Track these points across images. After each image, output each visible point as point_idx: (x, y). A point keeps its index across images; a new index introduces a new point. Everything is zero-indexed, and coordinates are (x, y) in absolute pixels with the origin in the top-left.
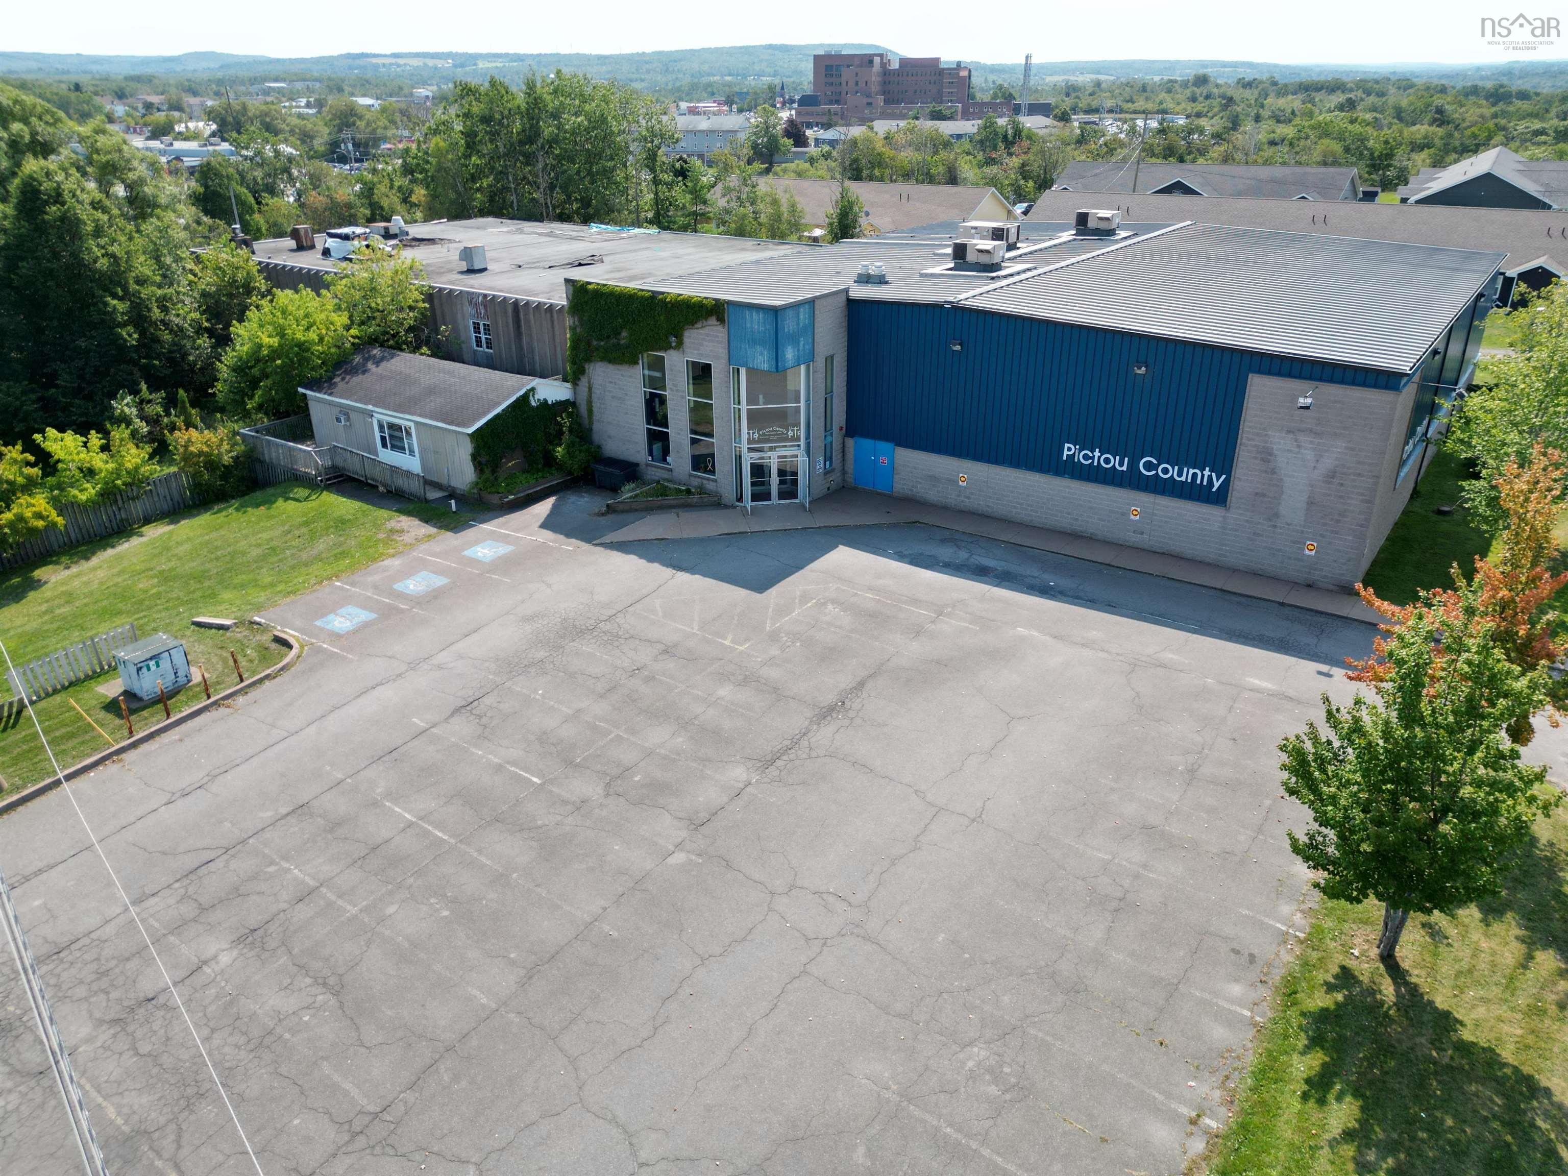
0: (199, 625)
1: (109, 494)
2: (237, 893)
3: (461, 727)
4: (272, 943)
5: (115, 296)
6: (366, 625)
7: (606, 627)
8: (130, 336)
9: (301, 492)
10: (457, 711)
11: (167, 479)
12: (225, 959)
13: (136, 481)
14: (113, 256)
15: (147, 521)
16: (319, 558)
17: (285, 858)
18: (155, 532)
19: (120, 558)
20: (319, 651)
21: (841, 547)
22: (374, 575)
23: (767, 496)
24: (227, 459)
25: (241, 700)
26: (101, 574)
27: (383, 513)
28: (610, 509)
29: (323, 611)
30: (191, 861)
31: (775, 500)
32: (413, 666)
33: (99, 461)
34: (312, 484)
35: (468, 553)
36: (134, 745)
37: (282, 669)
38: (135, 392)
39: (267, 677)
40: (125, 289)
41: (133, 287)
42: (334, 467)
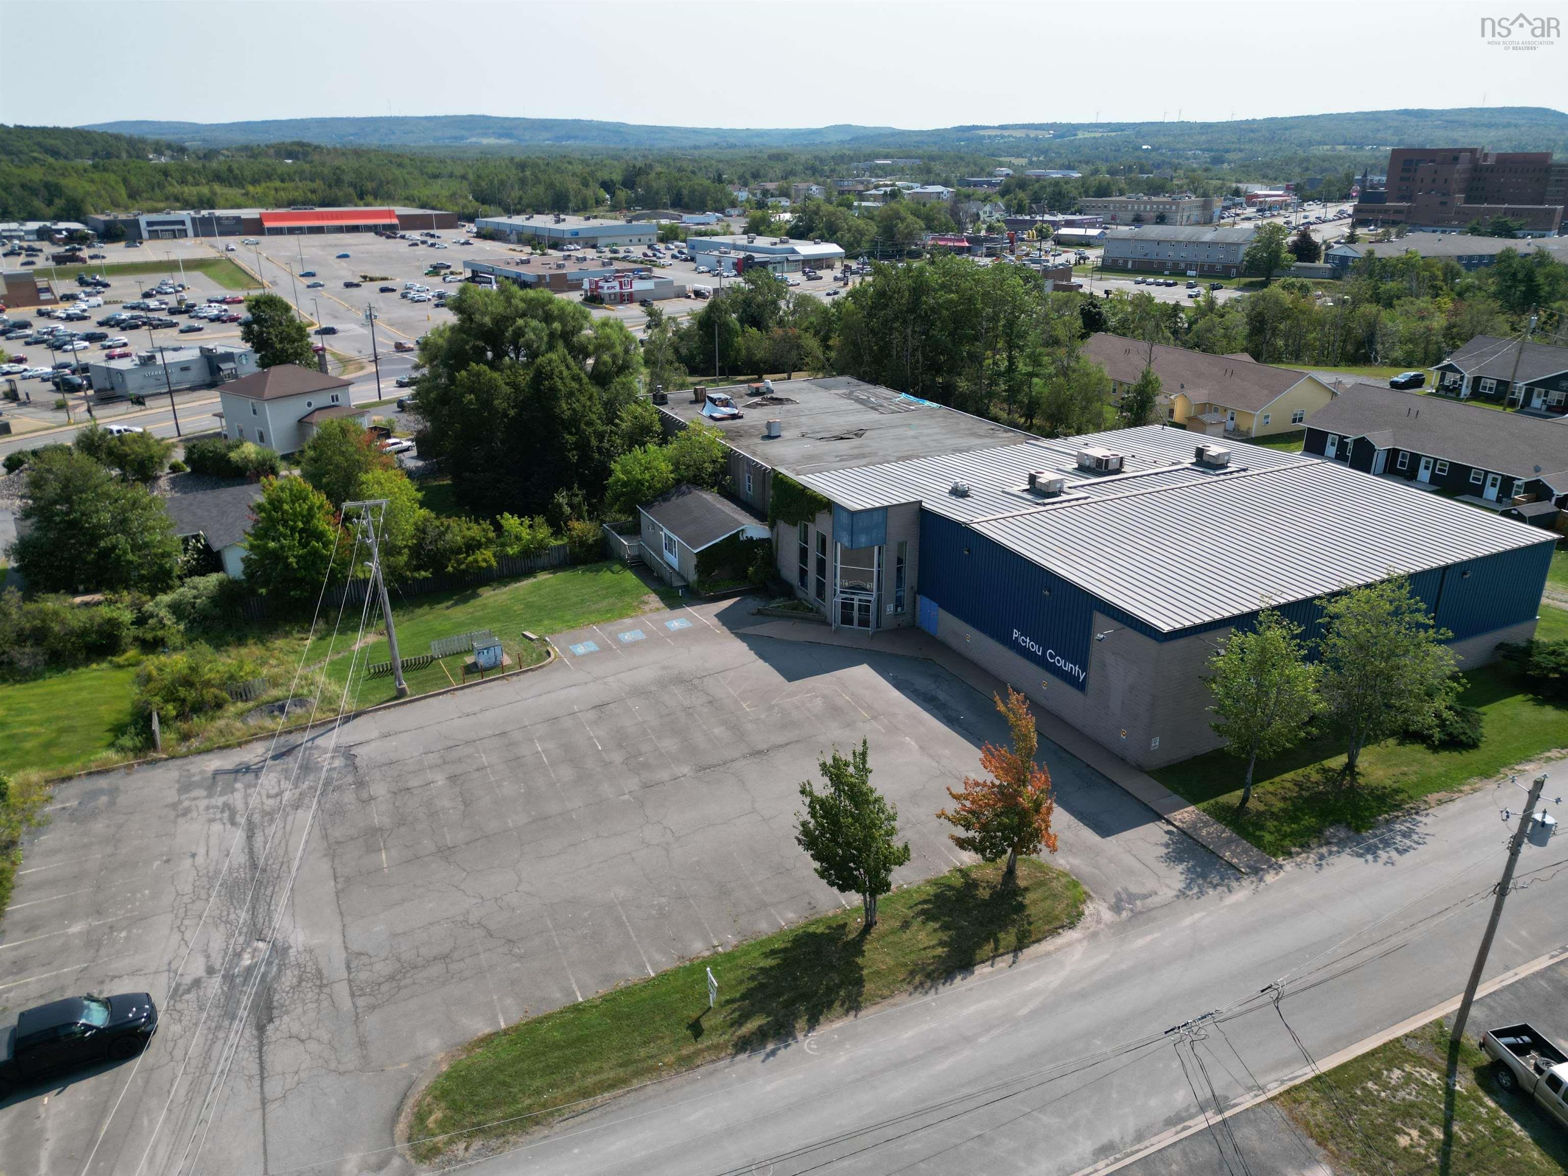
0: (524, 636)
1: (526, 553)
2: (460, 760)
3: (592, 715)
4: (459, 782)
5: (570, 433)
6: (592, 653)
7: (695, 682)
8: (574, 456)
9: (617, 567)
10: (595, 707)
11: (559, 547)
12: (440, 783)
13: (541, 546)
14: (574, 410)
15: (544, 569)
16: (598, 611)
17: (484, 752)
18: (543, 577)
19: (517, 589)
20: (562, 661)
21: (865, 666)
22: (612, 627)
23: (850, 622)
24: (590, 541)
25: (515, 678)
26: (504, 596)
27: (646, 590)
28: (760, 612)
29: (575, 642)
30: (451, 743)
31: (855, 625)
32: (595, 680)
33: (526, 534)
34: (625, 565)
35: (667, 624)
36: (462, 688)
37: (540, 667)
38: (569, 488)
39: (531, 670)
40: (578, 429)
41: (583, 426)
42: (639, 556)
